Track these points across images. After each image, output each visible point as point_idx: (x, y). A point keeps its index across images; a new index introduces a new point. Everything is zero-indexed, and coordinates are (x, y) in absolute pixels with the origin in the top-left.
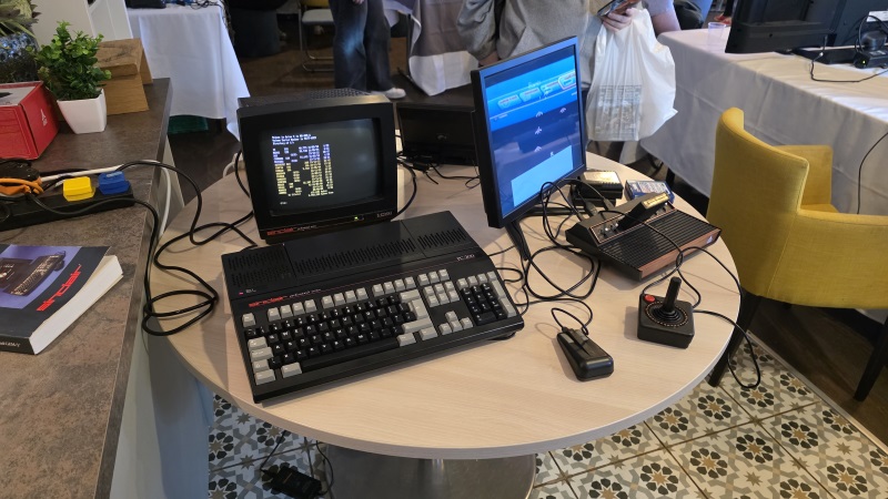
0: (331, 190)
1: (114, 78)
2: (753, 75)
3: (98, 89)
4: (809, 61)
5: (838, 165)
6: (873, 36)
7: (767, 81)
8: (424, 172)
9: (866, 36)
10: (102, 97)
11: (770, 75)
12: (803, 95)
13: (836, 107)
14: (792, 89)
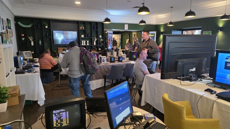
0: (68, 124)
1: (11, 97)
2: (168, 84)
3: (6, 100)
4: (179, 80)
5: (192, 105)
6: (192, 74)
7: (171, 86)
8: (93, 115)
9: (190, 74)
10: (7, 103)
11: (172, 84)
12: (180, 88)
13: (188, 91)
14: (177, 87)
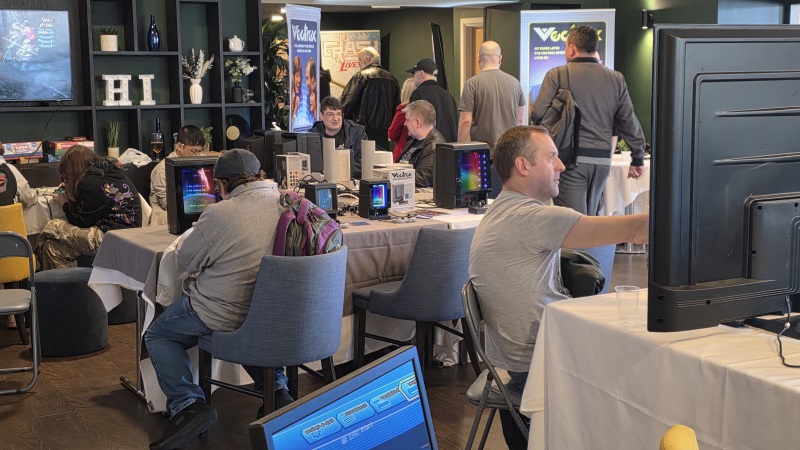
4: (773, 336)
12: (777, 391)
